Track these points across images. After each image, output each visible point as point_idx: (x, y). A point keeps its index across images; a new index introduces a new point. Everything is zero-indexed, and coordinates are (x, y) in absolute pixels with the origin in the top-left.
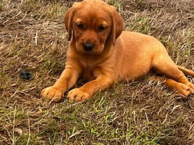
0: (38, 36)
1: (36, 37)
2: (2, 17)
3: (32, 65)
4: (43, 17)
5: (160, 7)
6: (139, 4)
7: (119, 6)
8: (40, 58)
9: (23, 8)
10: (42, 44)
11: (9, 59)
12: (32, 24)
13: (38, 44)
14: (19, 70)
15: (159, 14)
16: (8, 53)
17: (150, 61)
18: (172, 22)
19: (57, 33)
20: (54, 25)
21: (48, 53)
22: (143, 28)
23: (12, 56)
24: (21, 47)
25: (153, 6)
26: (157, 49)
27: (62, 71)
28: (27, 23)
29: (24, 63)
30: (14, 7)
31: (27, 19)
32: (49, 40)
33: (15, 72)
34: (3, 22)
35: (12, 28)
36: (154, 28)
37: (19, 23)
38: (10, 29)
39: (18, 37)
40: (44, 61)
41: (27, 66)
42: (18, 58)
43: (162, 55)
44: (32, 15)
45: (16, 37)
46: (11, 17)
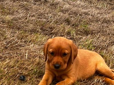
0: (28, 54)
1: (27, 54)
2: (6, 42)
3: (25, 72)
4: (30, 41)
5: (98, 33)
6: (86, 31)
7: (74, 33)
8: (30, 67)
9: (18, 37)
10: (30, 59)
11: (12, 69)
12: (23, 46)
13: (28, 58)
14: (18, 75)
15: (97, 37)
16: (11, 65)
17: (95, 67)
18: (105, 42)
19: (38, 51)
20: (37, 46)
21: (34, 64)
22: (89, 47)
23: (13, 67)
24: (18, 61)
25: (93, 32)
26: (99, 60)
27: (43, 75)
28: (20, 46)
29: (21, 71)
30: (13, 36)
31: (21, 43)
32: (35, 56)
33: (15, 77)
34: (6, 46)
35: (12, 49)
36: (95, 46)
37: (16, 46)
38: (11, 50)
39: (16, 54)
40: (32, 70)
41: (22, 73)
42: (17, 68)
44: (23, 41)
45: (15, 55)
46: (11, 42)
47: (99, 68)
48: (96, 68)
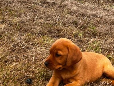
0: (35, 56)
1: (34, 57)
2: (13, 45)
3: (32, 75)
4: (37, 44)
5: (105, 35)
6: (93, 34)
7: (81, 35)
8: (37, 70)
9: (25, 39)
10: (37, 62)
11: (19, 72)
12: (31, 49)
13: (35, 61)
14: (25, 78)
15: (105, 39)
16: (18, 68)
18: (113, 44)
19: (46, 54)
20: (44, 49)
21: (41, 67)
22: (96, 49)
23: (20, 70)
24: (25, 64)
25: (101, 34)
26: (106, 62)
28: (28, 48)
29: (28, 74)
30: (20, 39)
31: (28, 46)
32: (42, 58)
33: (22, 80)
34: (14, 49)
35: (19, 52)
36: (103, 48)
37: (23, 49)
38: (18, 53)
39: (23, 57)
40: (39, 72)
41: (29, 76)
42: (24, 71)
43: (109, 65)
44: (30, 43)
46: (19, 45)
47: (106, 70)
48: (103, 70)
